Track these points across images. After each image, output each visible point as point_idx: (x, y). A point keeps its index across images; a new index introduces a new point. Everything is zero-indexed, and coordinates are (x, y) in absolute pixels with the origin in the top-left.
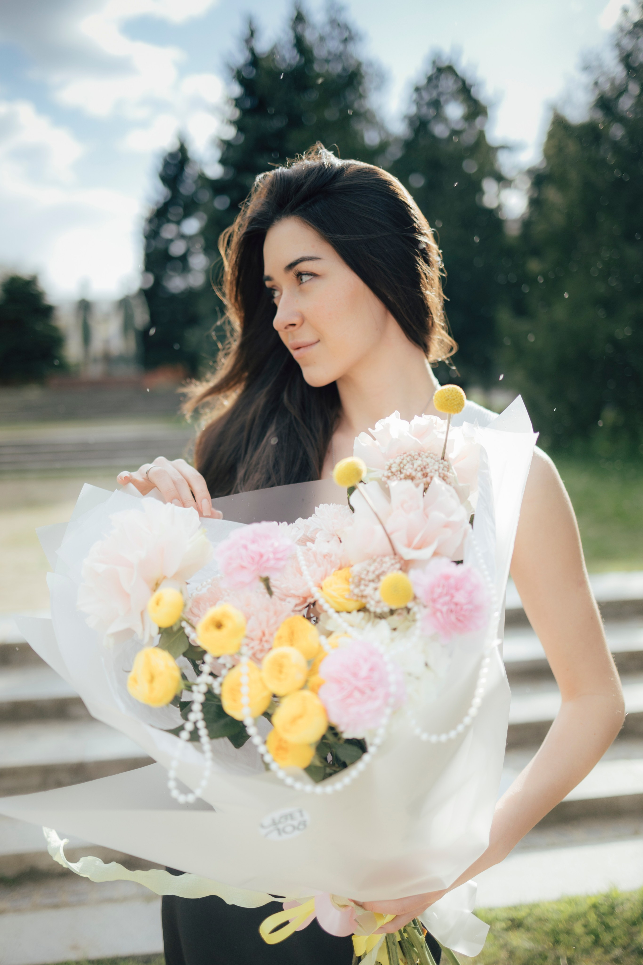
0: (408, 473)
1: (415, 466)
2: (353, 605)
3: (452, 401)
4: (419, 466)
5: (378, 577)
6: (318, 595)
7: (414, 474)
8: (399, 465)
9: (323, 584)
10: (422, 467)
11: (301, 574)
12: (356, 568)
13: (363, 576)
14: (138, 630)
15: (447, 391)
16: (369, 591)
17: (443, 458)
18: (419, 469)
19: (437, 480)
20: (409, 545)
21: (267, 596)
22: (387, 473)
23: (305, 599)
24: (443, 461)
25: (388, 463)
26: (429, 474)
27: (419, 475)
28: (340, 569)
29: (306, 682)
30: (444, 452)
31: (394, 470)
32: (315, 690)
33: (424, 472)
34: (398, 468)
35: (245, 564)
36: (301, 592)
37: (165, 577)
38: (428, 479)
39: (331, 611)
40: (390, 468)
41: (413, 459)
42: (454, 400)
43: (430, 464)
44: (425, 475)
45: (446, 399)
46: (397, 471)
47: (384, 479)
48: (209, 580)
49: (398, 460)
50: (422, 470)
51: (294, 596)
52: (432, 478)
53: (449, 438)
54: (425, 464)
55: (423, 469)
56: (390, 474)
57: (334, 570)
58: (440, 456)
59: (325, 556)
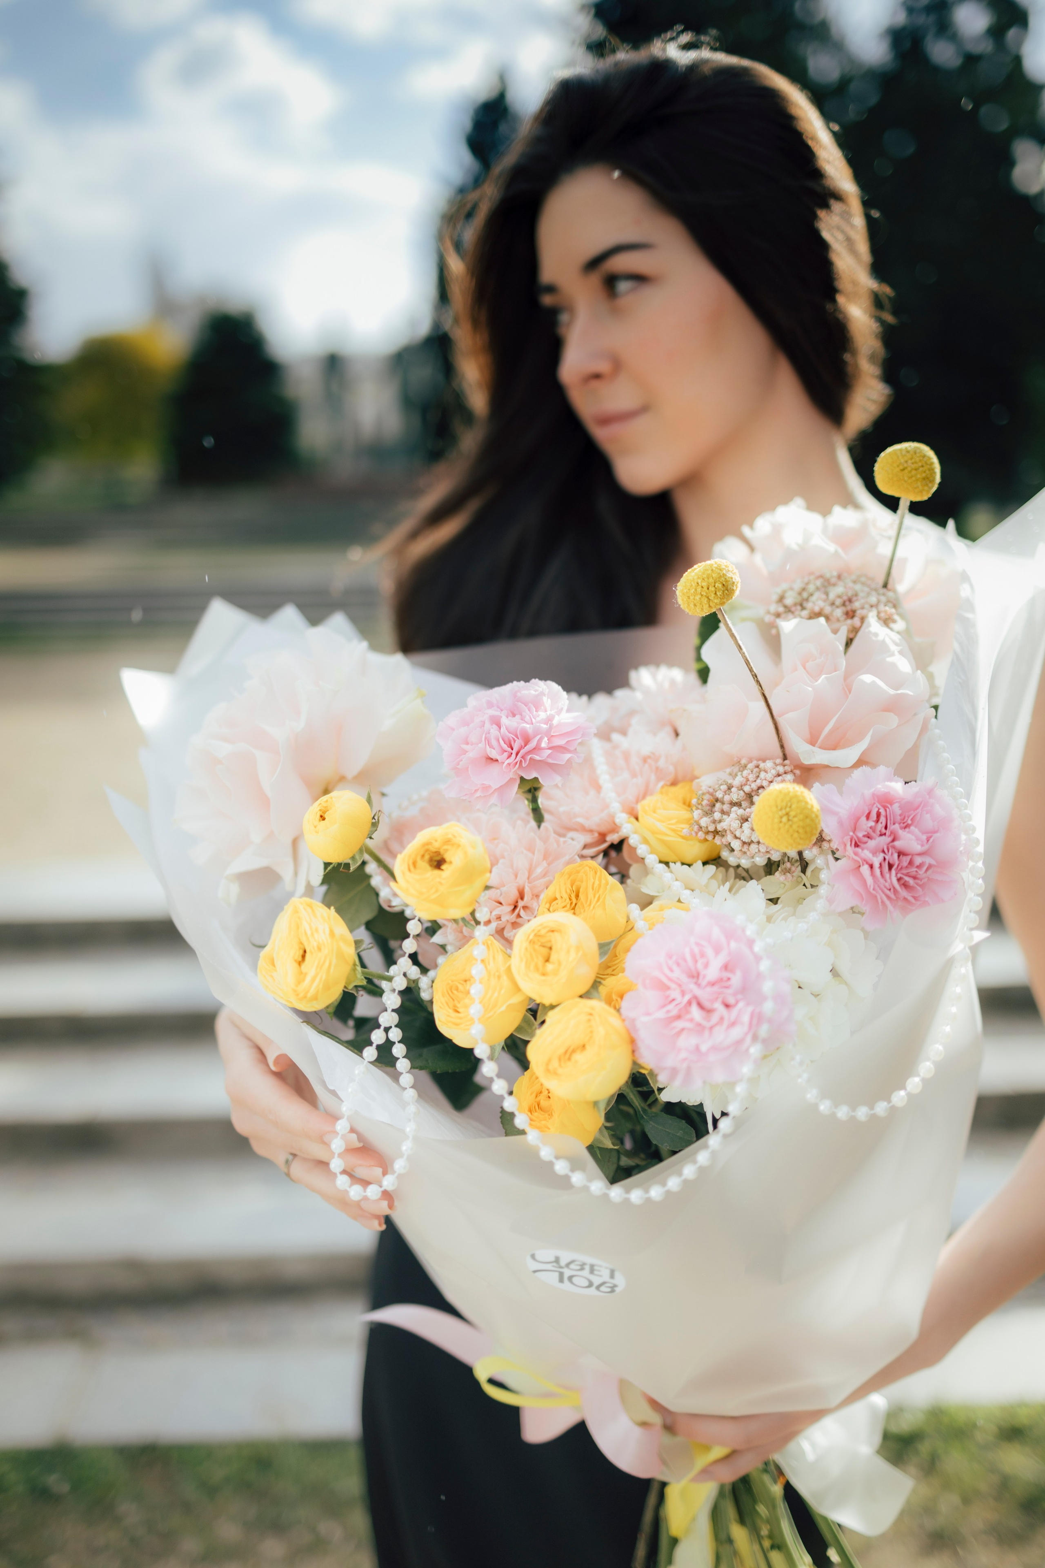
0: (817, 609)
1: (832, 596)
2: (695, 850)
3: (914, 472)
4: (839, 597)
5: (750, 797)
6: (627, 828)
7: (828, 610)
8: (800, 594)
9: (640, 808)
10: (845, 598)
11: (598, 788)
12: (706, 782)
13: (719, 795)
14: (286, 872)
15: (904, 453)
16: (730, 822)
17: (885, 586)
18: (838, 602)
19: (873, 625)
20: (813, 742)
21: (533, 824)
22: (773, 608)
23: (603, 836)
24: (885, 590)
25: (779, 590)
26: (859, 613)
27: (839, 612)
28: (674, 783)
29: (596, 984)
30: (889, 574)
31: (789, 601)
32: (614, 1002)
33: (849, 608)
34: (799, 599)
35: (494, 754)
36: (595, 821)
37: (342, 779)
38: (856, 621)
39: (651, 860)
40: (781, 599)
41: (827, 584)
42: (916, 470)
43: (861, 595)
44: (850, 614)
45: (901, 467)
46: (795, 605)
47: (768, 619)
48: (425, 793)
49: (798, 586)
50: (844, 604)
51: (584, 829)
52: (863, 619)
53: (899, 554)
54: (850, 593)
55: (847, 603)
56: (781, 609)
57: (661, 784)
58: (881, 582)
59: (645, 760)
